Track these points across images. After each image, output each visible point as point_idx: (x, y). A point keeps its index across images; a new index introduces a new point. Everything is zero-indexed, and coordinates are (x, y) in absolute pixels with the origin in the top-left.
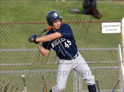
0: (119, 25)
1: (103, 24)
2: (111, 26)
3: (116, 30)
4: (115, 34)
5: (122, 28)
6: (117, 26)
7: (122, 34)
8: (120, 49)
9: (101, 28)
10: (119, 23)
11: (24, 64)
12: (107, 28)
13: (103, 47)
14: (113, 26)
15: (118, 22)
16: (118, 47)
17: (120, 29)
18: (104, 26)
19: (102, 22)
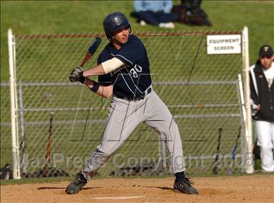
0: (238, 40)
1: (209, 38)
2: (223, 41)
3: (232, 48)
4: (231, 54)
5: (243, 44)
6: (234, 41)
7: (243, 55)
8: (241, 83)
9: (206, 45)
10: (238, 37)
11: (67, 109)
12: (217, 45)
13: (209, 78)
14: (227, 41)
15: (236, 33)
16: (237, 78)
17: (240, 47)
18: (210, 41)
19: (208, 34)
